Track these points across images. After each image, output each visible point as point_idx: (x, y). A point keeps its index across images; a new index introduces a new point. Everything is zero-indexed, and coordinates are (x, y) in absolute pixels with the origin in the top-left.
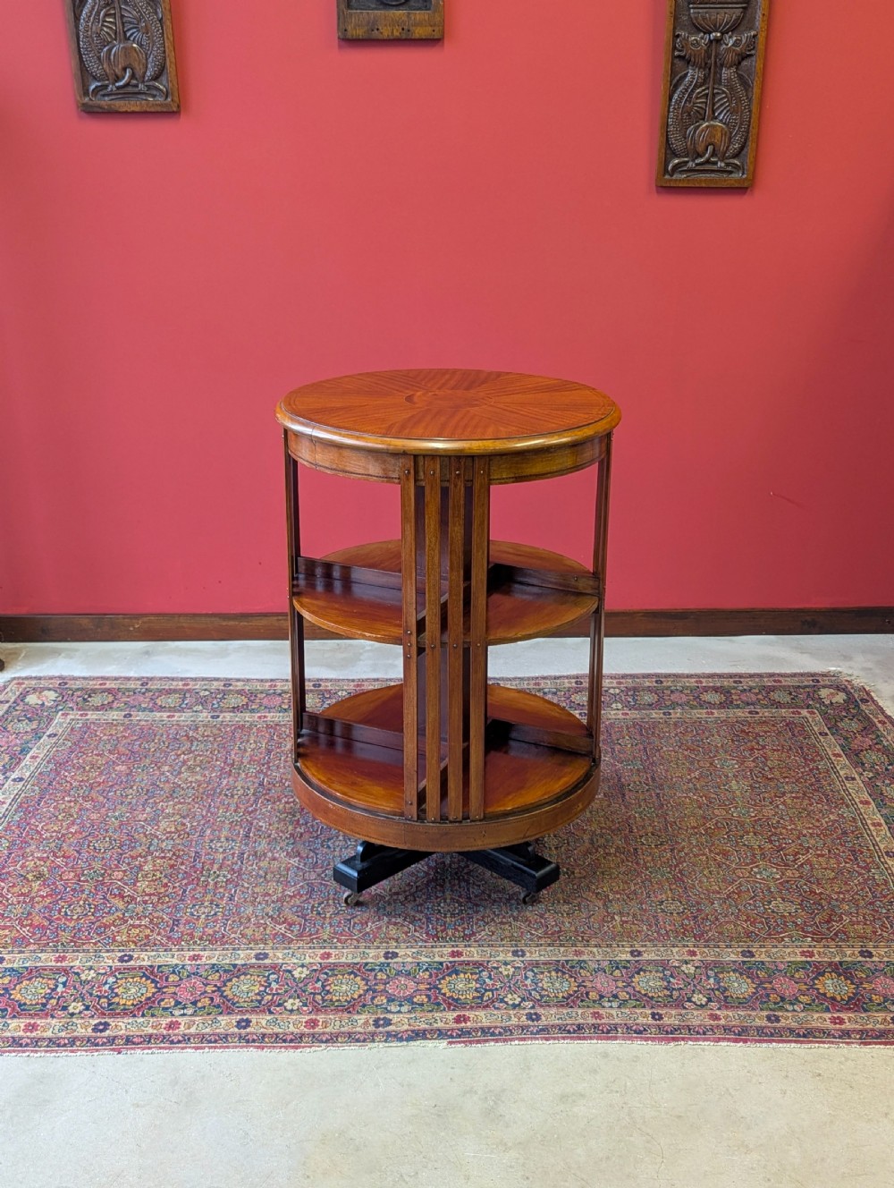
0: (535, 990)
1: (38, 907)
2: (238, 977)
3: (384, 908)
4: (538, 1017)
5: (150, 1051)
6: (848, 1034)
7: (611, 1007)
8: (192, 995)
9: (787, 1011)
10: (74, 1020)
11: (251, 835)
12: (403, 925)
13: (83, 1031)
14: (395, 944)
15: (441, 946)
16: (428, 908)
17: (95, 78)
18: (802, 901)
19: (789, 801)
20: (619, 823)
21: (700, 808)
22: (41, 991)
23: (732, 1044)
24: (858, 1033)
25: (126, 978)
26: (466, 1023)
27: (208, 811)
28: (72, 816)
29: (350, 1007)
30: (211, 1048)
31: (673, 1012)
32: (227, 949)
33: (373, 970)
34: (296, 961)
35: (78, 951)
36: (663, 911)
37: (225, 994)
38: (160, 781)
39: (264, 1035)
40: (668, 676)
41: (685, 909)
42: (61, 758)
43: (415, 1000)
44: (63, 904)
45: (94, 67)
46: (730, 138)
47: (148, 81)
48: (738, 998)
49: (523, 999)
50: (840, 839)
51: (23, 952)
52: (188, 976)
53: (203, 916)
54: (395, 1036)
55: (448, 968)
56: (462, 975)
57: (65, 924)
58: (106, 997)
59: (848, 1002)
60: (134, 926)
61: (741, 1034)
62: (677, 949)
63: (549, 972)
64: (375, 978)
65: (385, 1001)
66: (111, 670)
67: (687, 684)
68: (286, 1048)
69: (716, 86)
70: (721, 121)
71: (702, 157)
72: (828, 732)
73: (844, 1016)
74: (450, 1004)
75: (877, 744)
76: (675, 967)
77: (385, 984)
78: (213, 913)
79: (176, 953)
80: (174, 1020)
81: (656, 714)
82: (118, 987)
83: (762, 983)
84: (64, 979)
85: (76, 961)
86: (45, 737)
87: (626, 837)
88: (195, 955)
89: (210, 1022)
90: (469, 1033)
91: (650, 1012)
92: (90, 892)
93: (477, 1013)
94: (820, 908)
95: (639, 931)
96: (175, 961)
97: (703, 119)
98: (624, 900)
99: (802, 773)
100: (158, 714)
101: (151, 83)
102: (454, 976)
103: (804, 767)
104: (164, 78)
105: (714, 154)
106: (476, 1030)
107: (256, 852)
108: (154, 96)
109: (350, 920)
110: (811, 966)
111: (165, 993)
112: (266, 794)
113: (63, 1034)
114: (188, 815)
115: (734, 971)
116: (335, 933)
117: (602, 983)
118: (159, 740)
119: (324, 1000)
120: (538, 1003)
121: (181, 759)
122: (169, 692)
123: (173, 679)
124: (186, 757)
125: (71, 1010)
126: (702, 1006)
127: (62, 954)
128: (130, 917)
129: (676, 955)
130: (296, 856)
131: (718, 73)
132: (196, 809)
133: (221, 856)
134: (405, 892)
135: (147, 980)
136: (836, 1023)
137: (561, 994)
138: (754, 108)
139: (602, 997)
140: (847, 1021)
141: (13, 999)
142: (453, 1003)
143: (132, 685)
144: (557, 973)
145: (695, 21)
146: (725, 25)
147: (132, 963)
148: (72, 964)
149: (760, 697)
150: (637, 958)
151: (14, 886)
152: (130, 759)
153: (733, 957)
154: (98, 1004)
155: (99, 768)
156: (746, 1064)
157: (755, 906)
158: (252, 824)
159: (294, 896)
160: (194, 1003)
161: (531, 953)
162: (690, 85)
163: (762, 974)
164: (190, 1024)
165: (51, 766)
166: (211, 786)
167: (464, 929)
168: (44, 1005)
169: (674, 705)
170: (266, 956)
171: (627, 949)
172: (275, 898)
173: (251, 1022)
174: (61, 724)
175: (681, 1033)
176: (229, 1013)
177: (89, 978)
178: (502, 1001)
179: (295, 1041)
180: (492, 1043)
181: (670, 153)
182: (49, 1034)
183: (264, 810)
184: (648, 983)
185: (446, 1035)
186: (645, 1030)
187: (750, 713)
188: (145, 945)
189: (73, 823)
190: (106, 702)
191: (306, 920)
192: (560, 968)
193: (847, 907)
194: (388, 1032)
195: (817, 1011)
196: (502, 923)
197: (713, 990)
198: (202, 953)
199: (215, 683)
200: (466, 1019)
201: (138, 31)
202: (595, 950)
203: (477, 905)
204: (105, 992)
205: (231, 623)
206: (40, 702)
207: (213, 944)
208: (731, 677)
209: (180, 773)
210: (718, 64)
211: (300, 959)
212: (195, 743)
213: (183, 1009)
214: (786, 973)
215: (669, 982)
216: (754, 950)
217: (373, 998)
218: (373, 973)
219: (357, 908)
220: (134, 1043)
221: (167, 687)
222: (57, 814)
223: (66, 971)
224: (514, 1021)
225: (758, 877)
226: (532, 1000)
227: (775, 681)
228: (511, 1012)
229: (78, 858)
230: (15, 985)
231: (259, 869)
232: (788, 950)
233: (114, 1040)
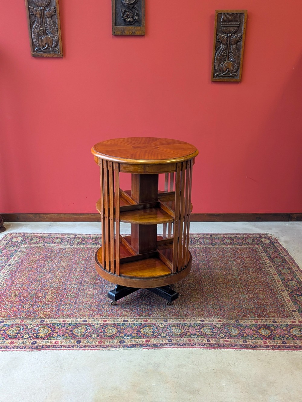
0: (170, 332)
1: (15, 305)
2: (77, 327)
3: (124, 306)
4: (171, 341)
5: (49, 351)
6: (268, 347)
7: (194, 338)
8: (63, 333)
9: (249, 339)
10: (26, 341)
11: (82, 283)
12: (129, 312)
13: (29, 344)
14: (127, 317)
15: (141, 318)
16: (137, 306)
17: (37, 46)
18: (255, 305)
19: (251, 274)
20: (198, 280)
21: (223, 276)
22: (15, 331)
23: (232, 350)
24: (271, 347)
25: (42, 328)
26: (148, 342)
27: (69, 275)
28: (26, 276)
29: (112, 337)
30: (68, 349)
31: (214, 339)
32: (74, 319)
33: (120, 325)
34: (95, 322)
35: (27, 319)
36: (211, 308)
37: (73, 333)
38: (54, 266)
39: (85, 346)
40: (214, 234)
41: (218, 307)
42: (23, 258)
43: (133, 335)
44: (23, 304)
45: (36, 43)
46: (234, 66)
47: (53, 47)
48: (234, 335)
49: (167, 335)
50: (267, 286)
51: (10, 319)
52: (62, 327)
53: (67, 308)
54: (126, 346)
55: (143, 325)
56: (148, 327)
57: (23, 310)
58: (36, 333)
59: (268, 337)
60: (45, 311)
61: (234, 346)
62: (215, 320)
63: (175, 327)
64: (120, 328)
65: (123, 335)
66: (39, 231)
67: (220, 237)
68: (92, 350)
69: (230, 50)
70: (231, 61)
71: (225, 72)
72: (264, 252)
73: (267, 341)
74: (144, 336)
75: (279, 256)
76: (215, 325)
77: (124, 330)
78: (70, 307)
79: (58, 320)
80: (57, 341)
81: (210, 246)
82: (40, 330)
83: (242, 331)
84: (23, 328)
85: (27, 322)
86: (18, 252)
87: (200, 284)
88: (64, 320)
89: (68, 342)
90: (149, 345)
91: (206, 339)
92: (31, 300)
93: (152, 339)
94: (260, 307)
95: (203, 314)
96: (58, 322)
97: (226, 60)
98: (199, 304)
99: (256, 265)
100: (54, 245)
101: (54, 48)
102: (145, 327)
103: (256, 263)
104: (58, 47)
105: (229, 71)
106: (152, 344)
107: (84, 288)
108: (55, 52)
109: (113, 310)
110: (257, 325)
111: (54, 332)
112: (87, 270)
113: (22, 345)
114: (63, 277)
115: (233, 327)
116: (108, 314)
117: (191, 330)
118: (54, 253)
119: (104, 335)
120: (171, 336)
121: (61, 259)
122: (57, 238)
123: (58, 234)
124: (62, 258)
125: (25, 337)
126: (223, 338)
127: (22, 320)
128: (44, 308)
129: (215, 321)
130: (96, 290)
131: (230, 47)
132: (65, 275)
133: (73, 290)
134: (130, 301)
135: (49, 328)
136: (265, 343)
137: (179, 334)
138: (241, 57)
139: (191, 334)
140: (268, 343)
141: (7, 334)
142: (145, 336)
143: (45, 236)
144: (177, 327)
145: (223, 30)
146: (233, 32)
147: (44, 323)
148: (25, 323)
149: (243, 241)
150: (203, 322)
151: (7, 298)
152: (45, 259)
153: (233, 322)
154: (33, 335)
155: (35, 262)
156: (236, 356)
157: (240, 306)
158: (82, 279)
159: (95, 302)
160: (63, 335)
161: (169, 320)
162: (222, 50)
163: (242, 328)
164: (62, 342)
165: (20, 261)
166: (70, 268)
167: (149, 313)
168: (16, 336)
169: (216, 243)
170: (86, 321)
171: (199, 320)
172: (89, 303)
173: (81, 341)
174: (23, 248)
175: (216, 346)
176: (74, 339)
177: (31, 327)
178: (160, 335)
179: (95, 347)
180: (157, 349)
181: (215, 71)
182: (17, 345)
183: (86, 275)
184: (206, 330)
185: (142, 346)
186: (205, 345)
187: (239, 246)
188: (48, 317)
189: (26, 279)
190: (37, 241)
191: (99, 310)
192: (178, 325)
193: (269, 307)
194: (124, 345)
195: (259, 340)
196: (160, 311)
197: (226, 332)
198: (66, 320)
199: (72, 235)
200: (148, 341)
201: (50, 32)
202: (189, 320)
203: (153, 305)
204: (36, 332)
205: (77, 216)
206: (17, 241)
207: (70, 317)
208: (234, 235)
209: (60, 263)
210: (230, 44)
211: (97, 322)
212: (65, 254)
213: (60, 337)
214: (249, 327)
215: (213, 330)
216: (239, 320)
217: (120, 334)
218: (120, 327)
219: (115, 306)
220: (44, 348)
221: (56, 236)
222: (21, 276)
223: (23, 325)
224: (164, 342)
225: (241, 297)
226: (169, 335)
227: (247, 236)
228: (163, 339)
229: (28, 290)
230: (7, 330)
231: (85, 294)
232: (250, 320)
233: (38, 347)
